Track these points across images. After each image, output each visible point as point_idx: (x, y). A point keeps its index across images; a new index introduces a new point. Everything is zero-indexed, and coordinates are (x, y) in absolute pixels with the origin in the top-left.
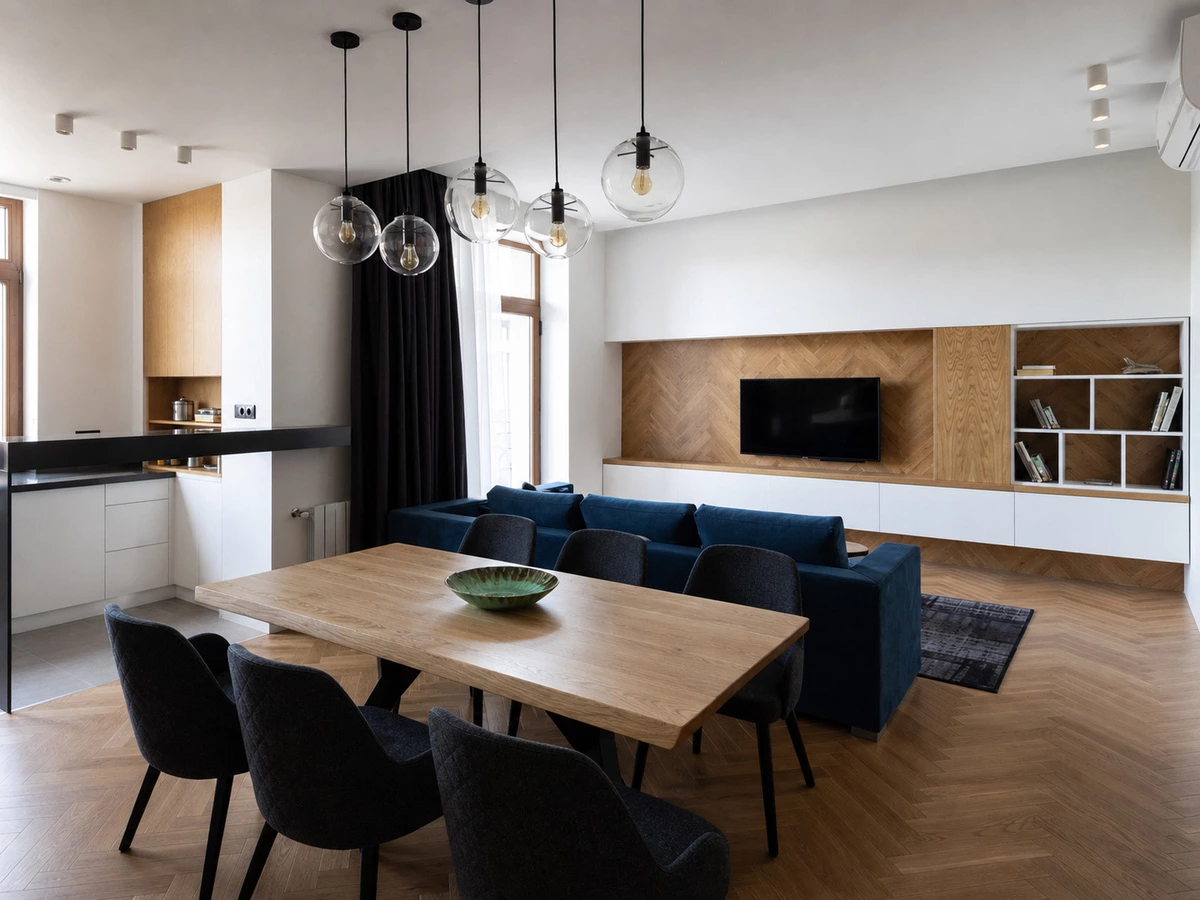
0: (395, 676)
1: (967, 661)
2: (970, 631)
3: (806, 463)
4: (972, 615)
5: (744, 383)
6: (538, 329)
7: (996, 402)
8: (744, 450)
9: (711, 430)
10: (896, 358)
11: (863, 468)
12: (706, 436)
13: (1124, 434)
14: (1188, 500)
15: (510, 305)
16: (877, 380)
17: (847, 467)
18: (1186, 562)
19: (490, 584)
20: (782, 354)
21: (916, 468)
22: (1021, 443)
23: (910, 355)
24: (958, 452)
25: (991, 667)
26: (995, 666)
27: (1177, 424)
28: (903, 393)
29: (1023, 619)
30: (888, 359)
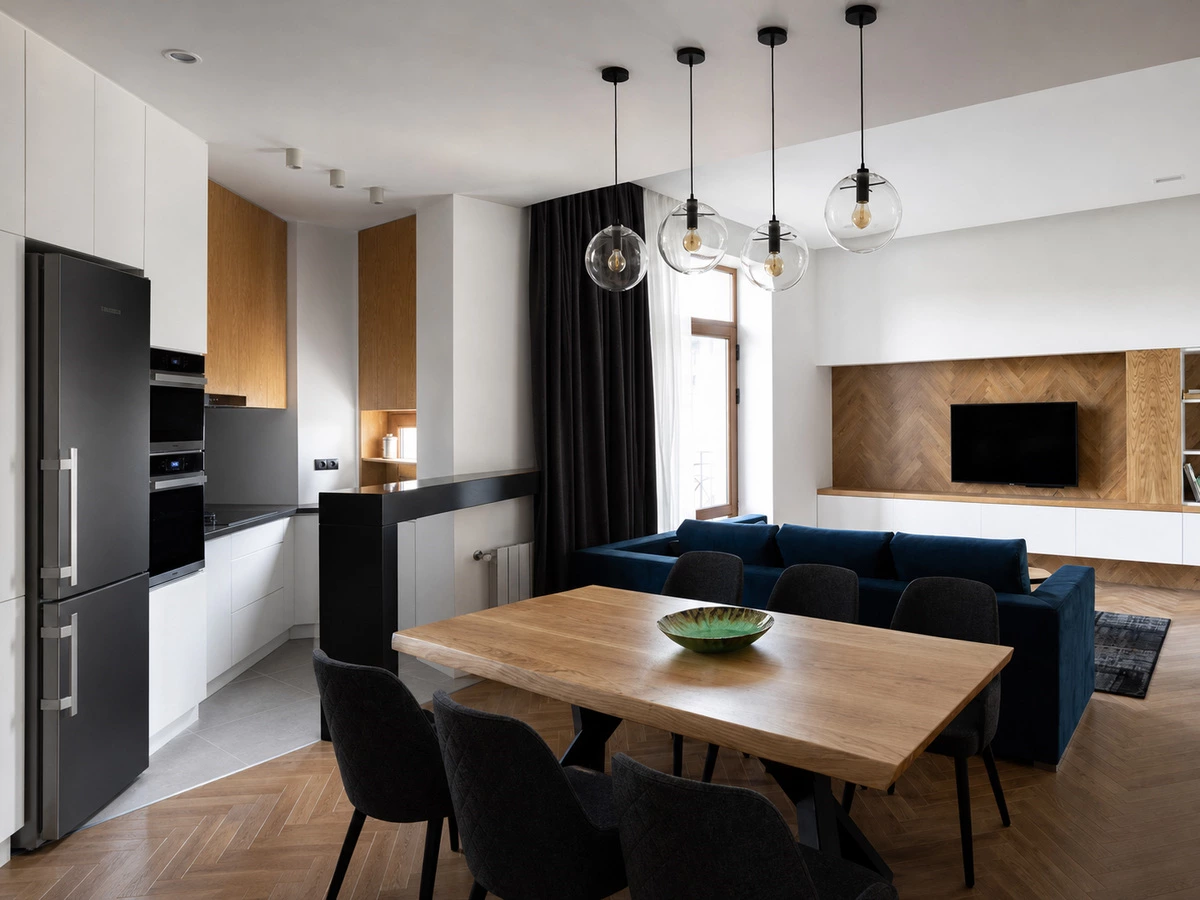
0: (596, 725)
1: (1122, 670)
2: (1125, 643)
3: (1012, 489)
4: (1125, 628)
5: (955, 409)
6: (735, 354)
7: (1172, 424)
8: (955, 478)
9: (921, 457)
10: (1093, 383)
11: (1062, 492)
12: (917, 465)
15: (700, 328)
16: (1074, 405)
17: (1048, 493)
19: (703, 625)
20: (991, 379)
21: (1110, 492)
22: (1189, 465)
23: (1104, 378)
24: (1141, 474)
25: (1140, 674)
26: (1142, 673)
28: (1099, 417)
29: (1163, 629)
30: (1084, 383)
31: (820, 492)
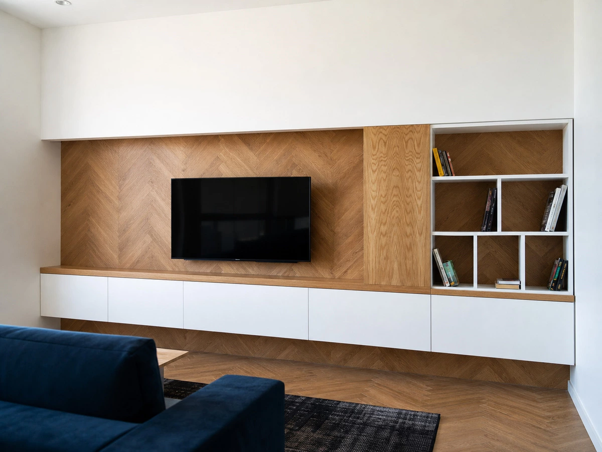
3: (240, 266)
4: (393, 428)
8: (175, 254)
13: (523, 235)
14: (573, 299)
18: (571, 363)
21: (346, 272)
23: (343, 156)
27: (561, 224)
28: (333, 194)
29: (434, 428)
30: (320, 160)
31: (43, 271)
